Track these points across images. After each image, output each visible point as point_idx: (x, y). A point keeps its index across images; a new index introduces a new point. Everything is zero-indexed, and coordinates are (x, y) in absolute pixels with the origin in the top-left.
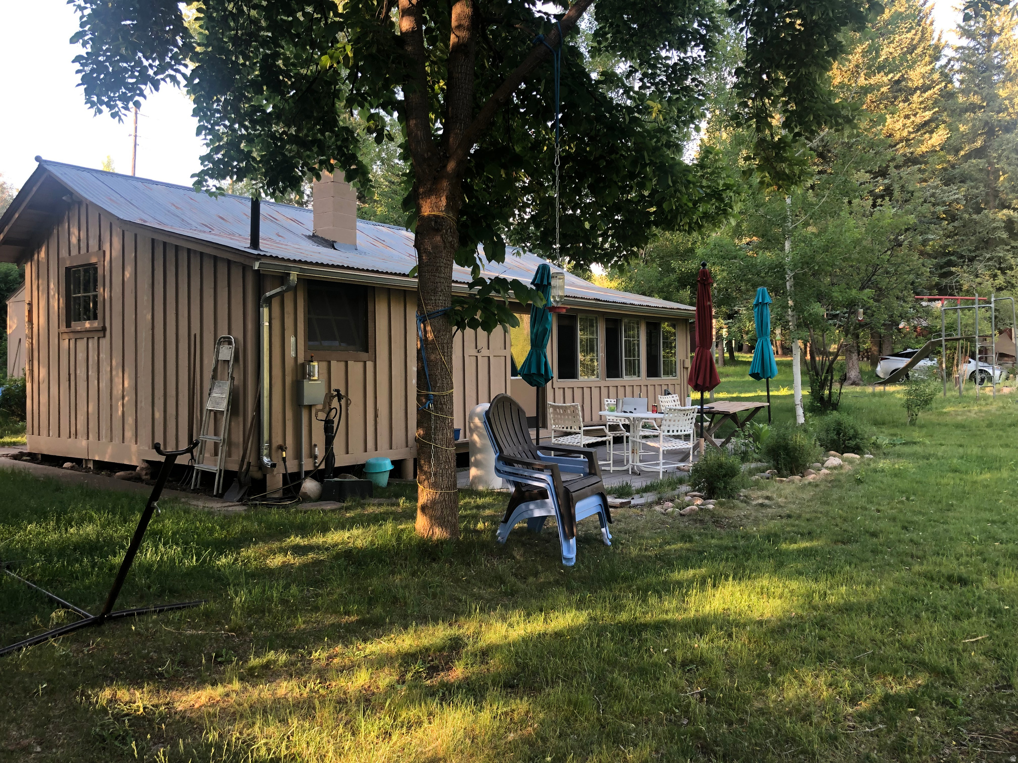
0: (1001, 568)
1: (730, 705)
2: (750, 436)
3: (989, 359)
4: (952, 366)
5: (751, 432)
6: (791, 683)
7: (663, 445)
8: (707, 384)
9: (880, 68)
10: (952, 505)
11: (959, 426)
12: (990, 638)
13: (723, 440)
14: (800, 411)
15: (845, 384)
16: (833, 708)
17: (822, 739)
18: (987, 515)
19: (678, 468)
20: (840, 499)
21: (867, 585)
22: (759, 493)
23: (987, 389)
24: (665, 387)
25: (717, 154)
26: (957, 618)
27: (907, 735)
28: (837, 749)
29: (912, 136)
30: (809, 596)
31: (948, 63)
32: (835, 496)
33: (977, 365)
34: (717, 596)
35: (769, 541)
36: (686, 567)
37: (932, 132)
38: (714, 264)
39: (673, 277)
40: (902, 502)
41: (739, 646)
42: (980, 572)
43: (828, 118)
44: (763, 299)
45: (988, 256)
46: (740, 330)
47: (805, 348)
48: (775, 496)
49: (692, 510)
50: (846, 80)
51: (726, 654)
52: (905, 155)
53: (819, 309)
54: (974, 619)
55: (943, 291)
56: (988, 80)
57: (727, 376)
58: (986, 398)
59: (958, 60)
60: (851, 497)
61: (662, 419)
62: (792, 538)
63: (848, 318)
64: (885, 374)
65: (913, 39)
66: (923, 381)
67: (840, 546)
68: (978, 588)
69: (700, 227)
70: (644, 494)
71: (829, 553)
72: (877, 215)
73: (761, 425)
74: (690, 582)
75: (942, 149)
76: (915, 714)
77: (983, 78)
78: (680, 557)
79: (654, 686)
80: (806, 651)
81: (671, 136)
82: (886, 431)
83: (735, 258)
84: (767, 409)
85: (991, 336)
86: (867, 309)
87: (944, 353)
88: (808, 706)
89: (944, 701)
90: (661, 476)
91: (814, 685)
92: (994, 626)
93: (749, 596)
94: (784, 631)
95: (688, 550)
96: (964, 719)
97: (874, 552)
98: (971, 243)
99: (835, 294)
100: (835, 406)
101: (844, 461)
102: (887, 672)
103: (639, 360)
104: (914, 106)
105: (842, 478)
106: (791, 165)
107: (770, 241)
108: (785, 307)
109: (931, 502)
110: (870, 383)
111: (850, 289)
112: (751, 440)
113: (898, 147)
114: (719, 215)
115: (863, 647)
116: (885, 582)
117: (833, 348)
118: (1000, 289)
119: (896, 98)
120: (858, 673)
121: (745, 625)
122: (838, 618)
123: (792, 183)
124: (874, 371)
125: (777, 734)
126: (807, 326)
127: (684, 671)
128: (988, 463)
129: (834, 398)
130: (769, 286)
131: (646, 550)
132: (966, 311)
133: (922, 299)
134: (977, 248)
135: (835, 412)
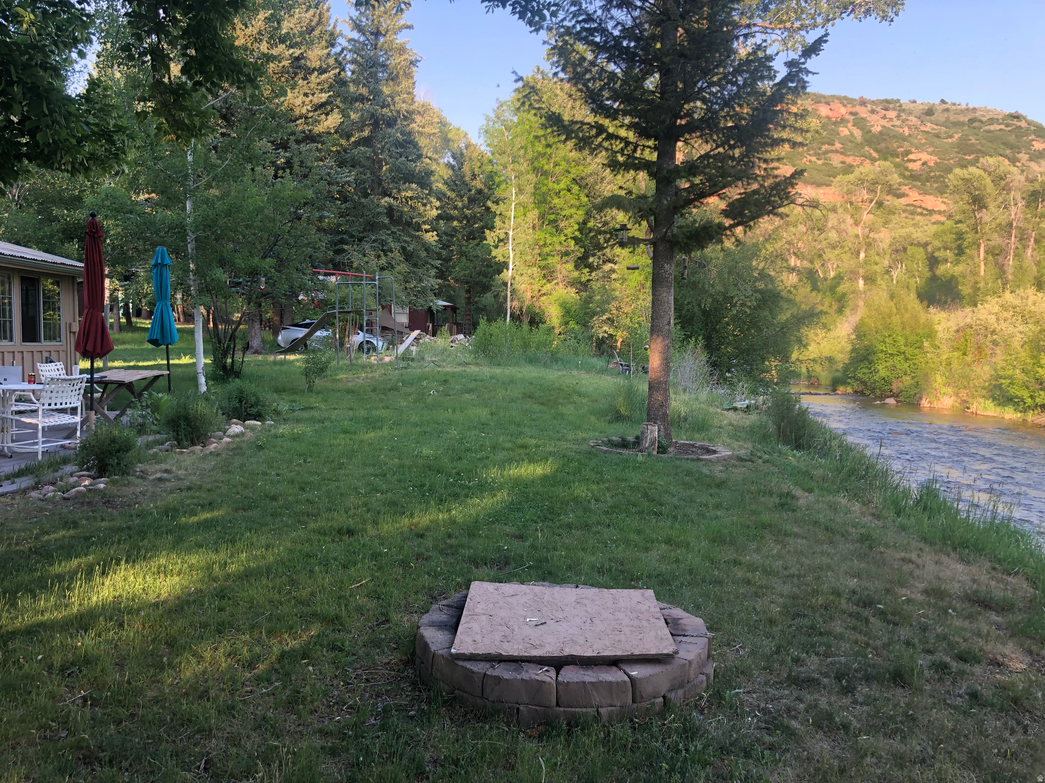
0: (381, 516)
1: (120, 701)
2: (147, 406)
3: (374, 331)
4: (344, 337)
5: (149, 403)
6: (189, 662)
7: (41, 421)
8: (98, 351)
9: (282, 41)
10: (343, 464)
11: (350, 392)
12: (372, 580)
13: (118, 412)
14: (202, 380)
15: (248, 352)
16: (231, 677)
17: (219, 712)
18: (370, 470)
19: (63, 446)
20: (242, 466)
21: (266, 549)
22: (158, 467)
23: (373, 358)
24: (46, 355)
25: (105, 89)
26: (345, 567)
27: (301, 687)
28: (234, 717)
29: (311, 114)
30: (209, 567)
31: (342, 51)
32: (236, 464)
33: (364, 337)
34: (107, 583)
35: (168, 516)
36: (69, 557)
37: (327, 114)
38: (106, 216)
39: (56, 226)
40: (300, 465)
41: (132, 634)
42: (364, 522)
43: (230, 73)
44: (162, 259)
45: (373, 238)
46: (138, 294)
47: (208, 316)
48: (174, 468)
49: (78, 492)
50: (249, 44)
51: (116, 645)
52: (304, 132)
53: (222, 275)
54: (359, 565)
55: (337, 267)
56: (373, 75)
57: (124, 343)
58: (371, 366)
59: (350, 51)
60: (252, 464)
61: (40, 390)
62: (192, 510)
63: (250, 287)
64: (286, 343)
65: (311, 21)
66: (320, 350)
67: (241, 513)
68: (362, 536)
69: (87, 170)
70: (17, 480)
71: (230, 521)
72: (278, 186)
73: (160, 395)
74: (73, 575)
75: (336, 132)
76: (308, 664)
77: (371, 72)
78: (62, 547)
79: (25, 702)
80: (205, 626)
81: (49, 57)
82: (286, 398)
83: (131, 212)
84: (167, 378)
85: (375, 310)
86: (269, 279)
87: (337, 325)
88: (206, 681)
89: (333, 648)
90: (40, 457)
91: (213, 658)
92: (375, 568)
93: (144, 578)
94: (182, 608)
95: (72, 537)
96: (350, 659)
97: (274, 515)
98: (360, 225)
99: (238, 261)
100: (238, 375)
101: (245, 428)
102: (283, 630)
103: (11, 322)
104: (312, 85)
105: (244, 445)
106: (190, 116)
107: (171, 199)
108: (187, 271)
109: (325, 462)
110: (271, 352)
111: (252, 256)
112: (149, 410)
113: (298, 122)
114: (109, 159)
115: (261, 611)
116: (283, 543)
117: (237, 316)
118: (382, 269)
119: (296, 74)
120: (256, 637)
121: (139, 610)
122: (238, 586)
123: (192, 136)
124: (275, 340)
125: (172, 720)
126: (209, 291)
127: (63, 676)
128: (372, 424)
129: (236, 367)
130: (169, 246)
131: (17, 544)
132: (356, 287)
133: (319, 273)
134: (365, 230)
135: (237, 380)
